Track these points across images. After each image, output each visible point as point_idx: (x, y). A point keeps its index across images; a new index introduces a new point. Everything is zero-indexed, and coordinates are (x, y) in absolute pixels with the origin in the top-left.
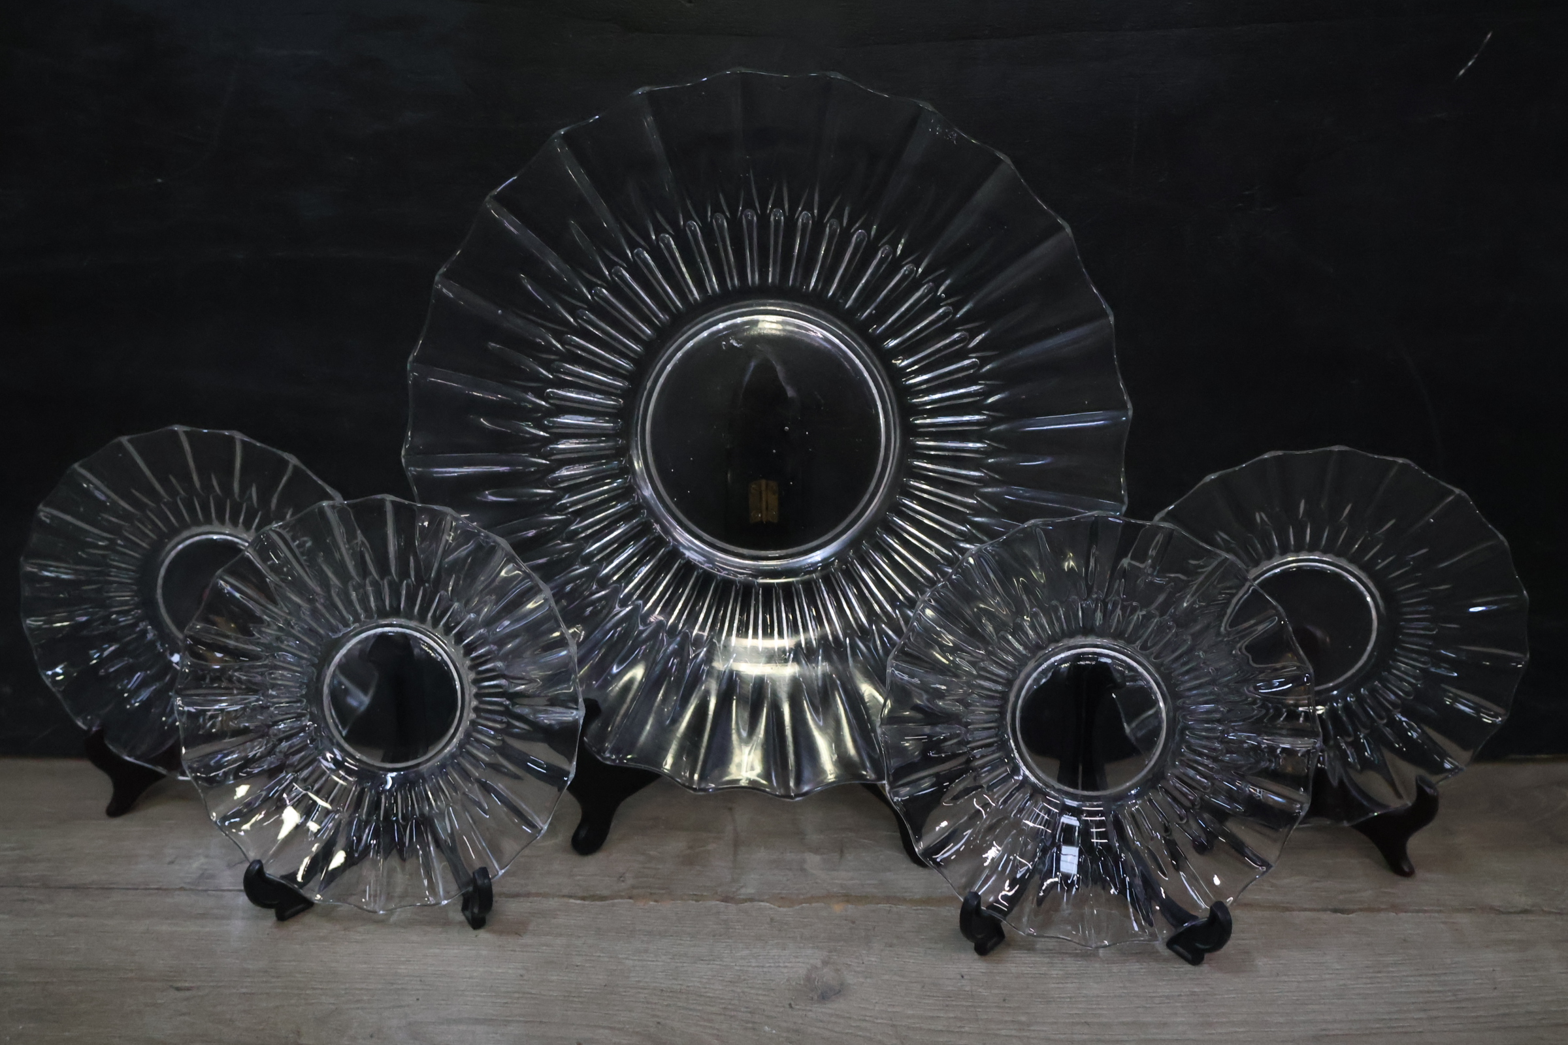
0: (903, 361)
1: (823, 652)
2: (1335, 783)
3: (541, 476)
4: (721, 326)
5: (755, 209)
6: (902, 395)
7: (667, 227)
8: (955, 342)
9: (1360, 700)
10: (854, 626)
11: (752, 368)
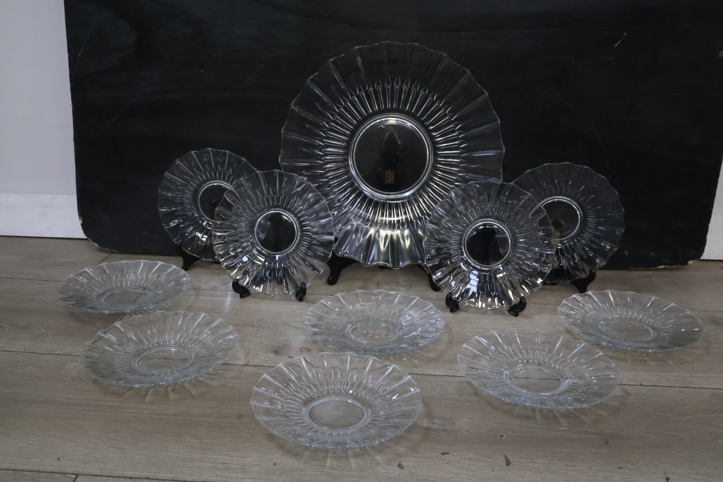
0: (435, 133)
1: (407, 224)
2: (565, 269)
3: (321, 167)
4: (378, 121)
5: (390, 85)
6: (434, 144)
7: (362, 89)
8: (451, 128)
9: (575, 244)
10: (417, 217)
11: (387, 135)
